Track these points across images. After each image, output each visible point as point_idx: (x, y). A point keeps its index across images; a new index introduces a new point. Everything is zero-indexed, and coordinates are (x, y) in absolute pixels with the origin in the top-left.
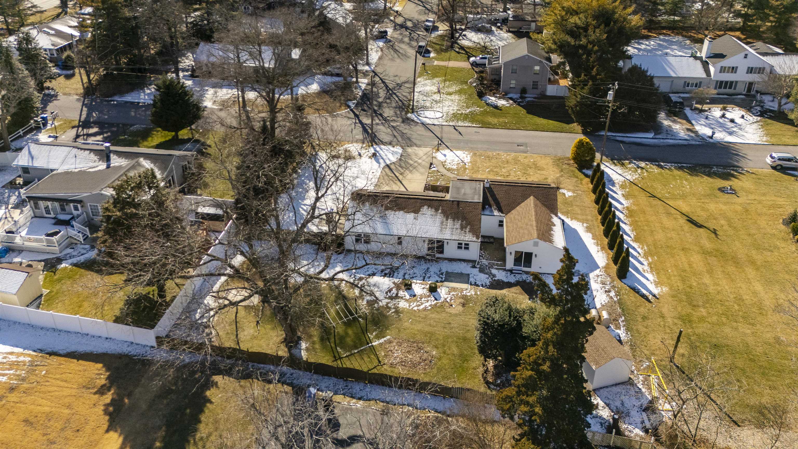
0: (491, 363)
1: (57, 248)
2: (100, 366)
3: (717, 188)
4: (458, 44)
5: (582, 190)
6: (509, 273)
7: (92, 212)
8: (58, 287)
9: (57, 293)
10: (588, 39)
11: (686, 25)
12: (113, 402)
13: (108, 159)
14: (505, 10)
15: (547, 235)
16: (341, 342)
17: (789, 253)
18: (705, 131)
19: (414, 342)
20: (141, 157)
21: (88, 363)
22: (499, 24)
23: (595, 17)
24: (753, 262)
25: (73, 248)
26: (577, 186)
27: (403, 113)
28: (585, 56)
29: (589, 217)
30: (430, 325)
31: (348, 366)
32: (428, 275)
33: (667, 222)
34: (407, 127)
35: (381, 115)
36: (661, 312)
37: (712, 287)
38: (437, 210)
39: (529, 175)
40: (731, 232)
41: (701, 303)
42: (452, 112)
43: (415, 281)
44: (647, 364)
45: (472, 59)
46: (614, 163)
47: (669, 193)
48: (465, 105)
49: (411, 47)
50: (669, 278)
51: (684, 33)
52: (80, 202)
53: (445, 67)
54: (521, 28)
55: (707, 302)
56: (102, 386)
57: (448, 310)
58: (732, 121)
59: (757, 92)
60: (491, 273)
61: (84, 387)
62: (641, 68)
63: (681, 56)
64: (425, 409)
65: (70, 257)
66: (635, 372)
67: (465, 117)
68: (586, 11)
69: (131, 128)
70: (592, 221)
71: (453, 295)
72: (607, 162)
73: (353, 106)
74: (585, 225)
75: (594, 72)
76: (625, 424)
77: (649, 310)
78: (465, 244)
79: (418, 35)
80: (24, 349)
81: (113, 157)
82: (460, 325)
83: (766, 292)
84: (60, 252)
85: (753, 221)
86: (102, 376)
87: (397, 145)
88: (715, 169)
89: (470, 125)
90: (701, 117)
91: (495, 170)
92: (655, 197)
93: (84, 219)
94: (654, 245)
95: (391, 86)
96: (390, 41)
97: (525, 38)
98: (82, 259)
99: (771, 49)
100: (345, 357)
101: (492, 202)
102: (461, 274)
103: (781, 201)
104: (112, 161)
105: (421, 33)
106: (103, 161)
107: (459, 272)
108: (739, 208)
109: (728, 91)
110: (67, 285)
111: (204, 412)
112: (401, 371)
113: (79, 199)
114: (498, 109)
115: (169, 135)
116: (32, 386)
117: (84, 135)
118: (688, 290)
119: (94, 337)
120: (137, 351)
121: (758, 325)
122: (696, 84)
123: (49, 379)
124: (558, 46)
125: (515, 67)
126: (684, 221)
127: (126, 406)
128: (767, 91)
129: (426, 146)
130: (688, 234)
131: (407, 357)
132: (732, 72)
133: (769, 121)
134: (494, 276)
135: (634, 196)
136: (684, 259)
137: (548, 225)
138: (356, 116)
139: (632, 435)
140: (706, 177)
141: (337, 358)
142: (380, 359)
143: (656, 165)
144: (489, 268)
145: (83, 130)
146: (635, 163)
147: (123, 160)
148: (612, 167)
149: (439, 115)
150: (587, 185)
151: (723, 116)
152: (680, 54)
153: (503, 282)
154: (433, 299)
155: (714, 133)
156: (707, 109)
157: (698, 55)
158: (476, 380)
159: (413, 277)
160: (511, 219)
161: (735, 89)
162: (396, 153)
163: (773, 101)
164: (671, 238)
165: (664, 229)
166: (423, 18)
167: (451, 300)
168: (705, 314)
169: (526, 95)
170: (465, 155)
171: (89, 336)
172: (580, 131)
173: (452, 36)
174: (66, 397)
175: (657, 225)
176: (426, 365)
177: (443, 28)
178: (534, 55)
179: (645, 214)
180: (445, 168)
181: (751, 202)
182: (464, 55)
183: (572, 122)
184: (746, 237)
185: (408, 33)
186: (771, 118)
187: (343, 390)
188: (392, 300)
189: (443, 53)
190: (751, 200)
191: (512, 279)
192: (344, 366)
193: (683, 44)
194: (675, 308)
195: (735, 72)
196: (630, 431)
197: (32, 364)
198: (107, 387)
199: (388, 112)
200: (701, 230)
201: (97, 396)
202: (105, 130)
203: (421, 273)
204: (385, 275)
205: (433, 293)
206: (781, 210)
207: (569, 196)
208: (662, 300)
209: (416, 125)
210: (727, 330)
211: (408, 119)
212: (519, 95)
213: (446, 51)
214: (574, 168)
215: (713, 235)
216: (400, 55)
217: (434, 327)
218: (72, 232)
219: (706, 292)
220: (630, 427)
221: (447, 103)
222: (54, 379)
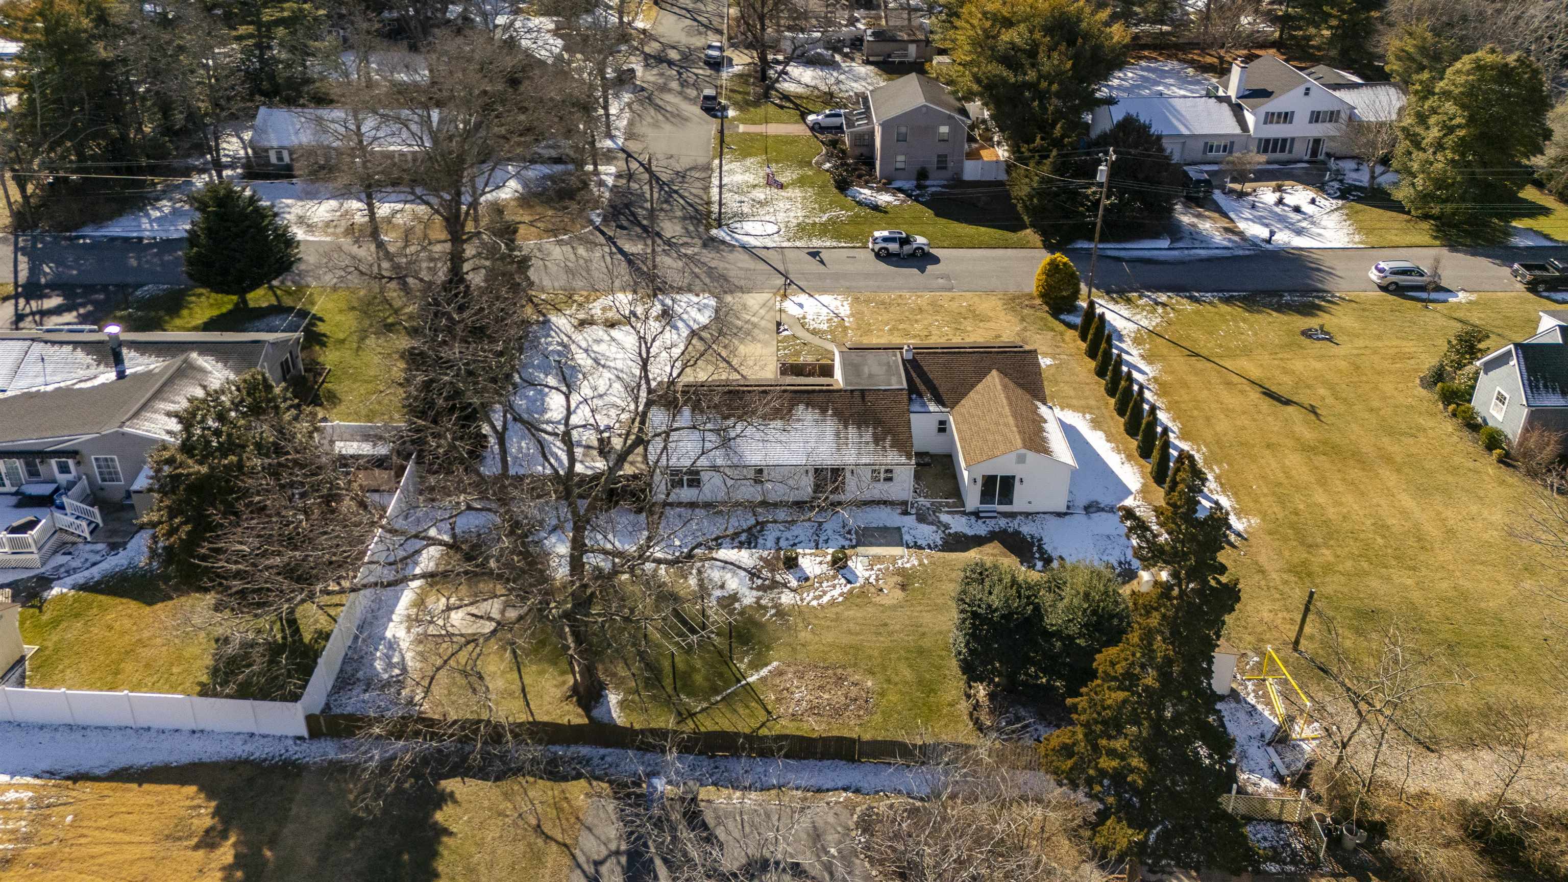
0: (981, 691)
1: (36, 556)
2: (192, 789)
3: (1298, 331)
4: (777, 91)
5: (1068, 352)
6: (973, 518)
7: (101, 473)
8: (55, 638)
9: (56, 650)
10: (1039, 71)
11: (1181, 41)
12: (240, 861)
13: (118, 360)
14: (852, 21)
15: (1038, 440)
16: (685, 686)
17: (1444, 437)
18: (1258, 231)
19: (827, 668)
20: (193, 350)
21: (165, 787)
22: (846, 50)
23: (1048, 30)
24: (1388, 459)
25: (70, 553)
26: (1058, 347)
27: (702, 229)
28: (1036, 103)
29: (1092, 402)
30: (850, 632)
31: (710, 729)
32: (823, 537)
33: (1231, 400)
34: (713, 254)
35: (659, 235)
36: (1257, 563)
37: (1332, 510)
38: (824, 411)
39: (964, 331)
40: (1341, 408)
41: (1319, 540)
42: (795, 221)
43: (800, 551)
44: (1256, 659)
45: (811, 118)
46: (1113, 299)
47: (1221, 346)
48: (817, 206)
49: (686, 98)
50: (1256, 501)
51: (1181, 55)
52: (73, 453)
53: (761, 135)
54: (889, 56)
55: (1330, 536)
56: (207, 831)
57: (877, 599)
58: (1297, 209)
59: (1329, 155)
60: (940, 522)
61: (167, 837)
62: (1138, 121)
63: (1185, 97)
64: (877, 792)
65: (67, 572)
66: (1239, 676)
67: (824, 230)
68: (1026, 20)
69: (138, 293)
70: (1099, 408)
71: (879, 570)
72: (1099, 297)
73: (598, 220)
74: (1088, 416)
75: (1058, 131)
76: (1243, 772)
77: (1235, 561)
78: (887, 471)
79: (696, 75)
80: (13, 775)
81: (128, 354)
82: (906, 626)
83: (1423, 510)
84: (43, 564)
85: (1372, 385)
86: (203, 811)
87: (704, 291)
88: (1287, 297)
89: (835, 244)
90: (1243, 207)
91: (901, 326)
92: (1198, 355)
93: (84, 490)
94: (1217, 442)
95: (664, 177)
96: (643, 89)
97: (914, 74)
98: (95, 573)
99: (1343, 77)
100: (700, 712)
101: (922, 387)
102: (885, 529)
103: (1409, 347)
104: (127, 363)
105: (701, 72)
106: (107, 365)
107: (881, 525)
108: (1343, 364)
109: (1278, 155)
110: (73, 631)
111: (442, 856)
112: (815, 727)
113: (72, 449)
114: (881, 211)
115: (228, 302)
116: (48, 849)
117: (33, 314)
118: (1294, 518)
119: (163, 732)
120: (266, 750)
121: (1423, 569)
122: (1225, 147)
123: (85, 831)
124: (984, 87)
125: (903, 130)
126: (1258, 395)
127: (271, 866)
128: (1344, 153)
129: (761, 290)
130: (1270, 419)
131: (821, 697)
132: (1285, 122)
133: (1359, 206)
134: (947, 526)
135: (1163, 358)
136: (1274, 465)
137: (1034, 421)
138: (610, 239)
139: (1260, 790)
140: (1275, 314)
141: (684, 715)
142: (769, 708)
143: (1186, 297)
144: (934, 512)
145: (28, 302)
146: (1149, 297)
147: (153, 358)
148: (1111, 306)
149: (771, 228)
150: (1074, 343)
151: (1280, 202)
152: (1182, 92)
153: (965, 536)
154: (843, 581)
155: (1272, 233)
156: (1249, 190)
157: (1221, 93)
158: (960, 726)
159: (795, 544)
160: (962, 415)
161: (1290, 151)
162: (706, 306)
163: (1357, 170)
164: (1244, 428)
165: (1228, 412)
166: (698, 42)
167: (877, 580)
168: (1331, 559)
169: (928, 183)
170: (838, 303)
171: (153, 733)
172: (1039, 244)
173: (764, 77)
174: (132, 862)
175: (1213, 406)
176: (860, 708)
177: (741, 61)
178: (937, 105)
179: (1188, 387)
180: (808, 330)
181: (1361, 352)
182: (792, 111)
183: (1024, 227)
184: (1366, 415)
185: (675, 73)
186: (1359, 200)
187: (711, 775)
188: (765, 591)
189: (752, 109)
190: (1360, 348)
191: (981, 529)
192: (703, 729)
193: (1182, 74)
194: (1280, 554)
195: (1291, 122)
196: (1255, 784)
197: (38, 803)
198: (220, 832)
199: (670, 228)
200: (1290, 409)
201: (201, 853)
202: (79, 301)
203: (809, 534)
204: (741, 546)
205: (842, 571)
206: (1412, 362)
207: (1048, 366)
208: (1253, 541)
209: (731, 251)
210: (1374, 583)
211: (713, 239)
212: (915, 183)
213: (756, 104)
214: (1043, 312)
215: (1313, 417)
216: (668, 115)
217: (857, 634)
218: (63, 520)
219: (1323, 518)
220: (1254, 778)
221: (781, 205)
222: (97, 828)
